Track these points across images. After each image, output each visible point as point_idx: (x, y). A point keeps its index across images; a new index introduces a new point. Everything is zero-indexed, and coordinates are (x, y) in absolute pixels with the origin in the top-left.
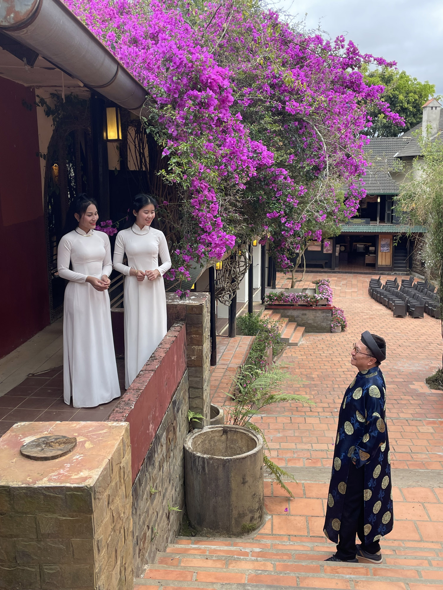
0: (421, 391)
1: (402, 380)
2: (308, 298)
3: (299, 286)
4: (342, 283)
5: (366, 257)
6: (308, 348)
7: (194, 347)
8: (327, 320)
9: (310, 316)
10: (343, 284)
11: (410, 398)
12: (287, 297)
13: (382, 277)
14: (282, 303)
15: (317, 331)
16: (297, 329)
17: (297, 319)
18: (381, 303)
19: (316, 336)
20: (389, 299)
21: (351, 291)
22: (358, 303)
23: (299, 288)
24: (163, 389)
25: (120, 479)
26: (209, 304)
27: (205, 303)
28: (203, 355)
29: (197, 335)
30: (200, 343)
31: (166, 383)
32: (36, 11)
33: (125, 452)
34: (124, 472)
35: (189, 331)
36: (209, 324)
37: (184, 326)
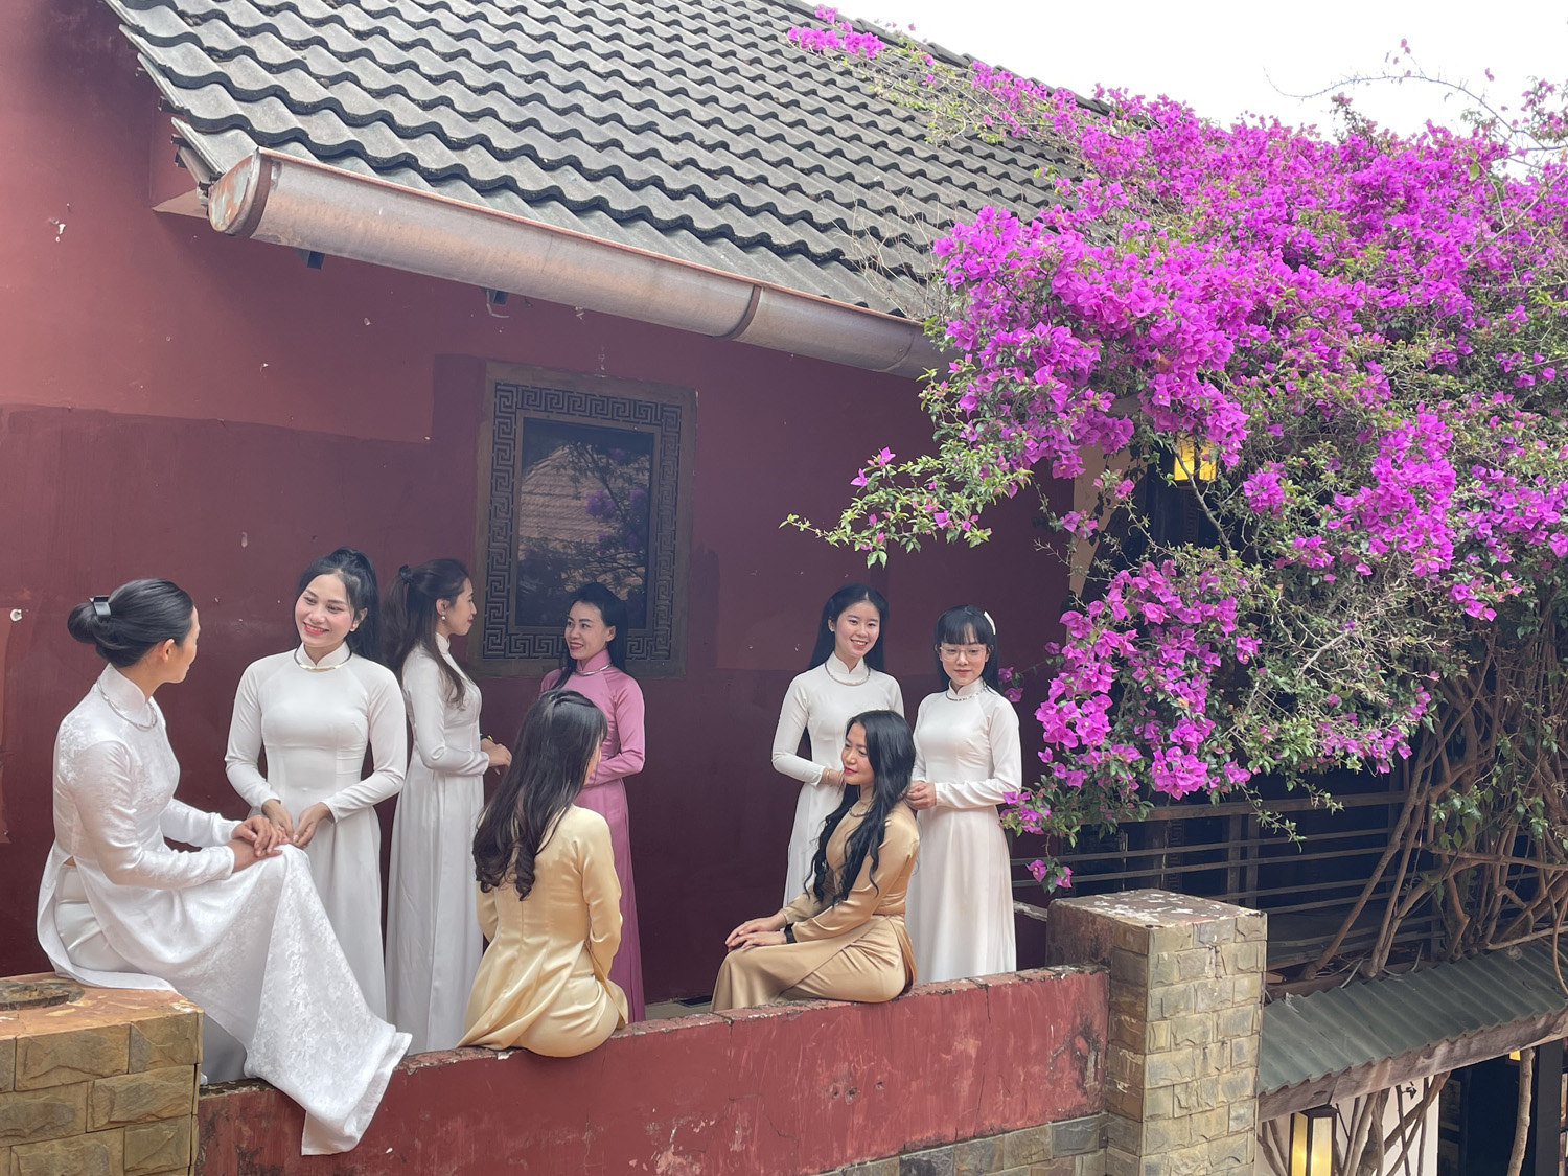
7: (1124, 1055)
24: (806, 1094)
25: (90, 1111)
26: (1245, 946)
27: (1179, 929)
28: (1147, 1086)
29: (1132, 1016)
30: (1138, 1045)
31: (841, 1086)
32: (254, 200)
33: (139, 1064)
34: (112, 1103)
35: (1114, 1000)
36: (1229, 1004)
37: (1091, 977)
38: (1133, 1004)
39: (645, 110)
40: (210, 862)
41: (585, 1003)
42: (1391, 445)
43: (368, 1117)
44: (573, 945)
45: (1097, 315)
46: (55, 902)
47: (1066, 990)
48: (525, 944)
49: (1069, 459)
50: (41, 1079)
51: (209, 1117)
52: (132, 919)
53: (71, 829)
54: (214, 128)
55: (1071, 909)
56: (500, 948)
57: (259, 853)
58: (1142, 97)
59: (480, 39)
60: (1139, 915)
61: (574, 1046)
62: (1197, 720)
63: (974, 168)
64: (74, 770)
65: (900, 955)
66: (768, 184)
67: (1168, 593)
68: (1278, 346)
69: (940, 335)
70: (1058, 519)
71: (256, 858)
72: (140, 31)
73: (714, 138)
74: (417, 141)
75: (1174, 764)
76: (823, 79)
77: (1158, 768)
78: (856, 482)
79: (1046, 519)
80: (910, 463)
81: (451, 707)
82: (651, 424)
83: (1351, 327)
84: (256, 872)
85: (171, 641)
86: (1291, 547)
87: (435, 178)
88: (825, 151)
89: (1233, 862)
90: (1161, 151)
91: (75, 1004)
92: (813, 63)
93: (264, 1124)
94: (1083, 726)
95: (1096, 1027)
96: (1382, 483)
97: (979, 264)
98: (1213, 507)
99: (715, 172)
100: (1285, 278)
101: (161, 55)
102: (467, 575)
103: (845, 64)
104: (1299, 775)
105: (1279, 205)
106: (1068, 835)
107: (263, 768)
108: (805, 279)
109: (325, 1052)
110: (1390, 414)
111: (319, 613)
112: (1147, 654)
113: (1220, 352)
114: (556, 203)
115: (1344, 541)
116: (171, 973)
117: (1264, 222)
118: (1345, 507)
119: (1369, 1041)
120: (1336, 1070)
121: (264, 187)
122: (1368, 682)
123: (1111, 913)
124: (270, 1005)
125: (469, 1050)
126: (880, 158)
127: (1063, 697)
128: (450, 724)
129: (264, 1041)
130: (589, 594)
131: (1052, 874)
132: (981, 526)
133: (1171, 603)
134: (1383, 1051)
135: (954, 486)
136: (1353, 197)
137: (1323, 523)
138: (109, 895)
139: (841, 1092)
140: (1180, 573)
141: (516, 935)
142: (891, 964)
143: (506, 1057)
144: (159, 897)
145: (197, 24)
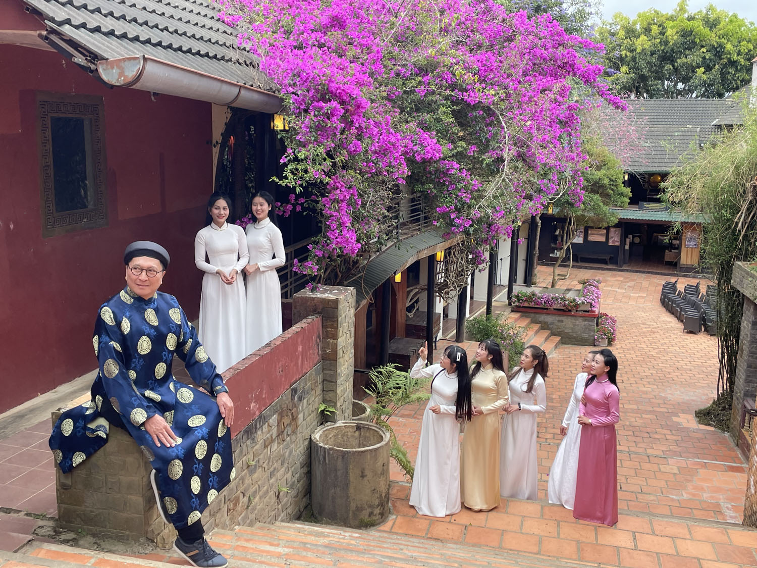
0: (685, 425)
1: (665, 410)
2: (566, 301)
3: (561, 285)
4: (629, 284)
5: (666, 254)
6: (558, 363)
7: (329, 341)
8: (590, 330)
9: (568, 323)
10: (628, 286)
11: (669, 432)
12: (539, 298)
13: (681, 280)
14: (532, 305)
15: (576, 343)
16: (550, 338)
17: (551, 326)
18: (673, 314)
19: (573, 349)
20: (681, 309)
21: (637, 295)
22: (643, 311)
23: (562, 288)
24: (275, 374)
26: (353, 299)
28: (338, 349)
29: (332, 328)
30: (335, 337)
32: (139, 75)
35: (325, 324)
37: (319, 319)
38: (332, 325)
47: (316, 324)
55: (303, 297)
95: (320, 334)
139: (281, 372)
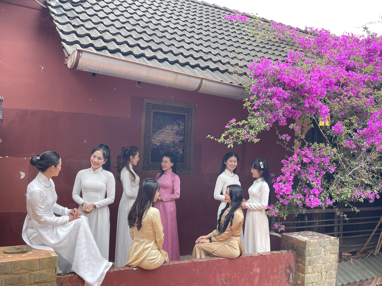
7: (300, 274)
24: (214, 281)
25: (30, 279)
26: (333, 247)
27: (314, 242)
28: (305, 282)
29: (302, 264)
30: (303, 272)
31: (223, 279)
32: (76, 60)
33: (42, 268)
34: (35, 277)
35: (297, 260)
36: (329, 262)
37: (290, 253)
38: (302, 261)
39: (183, 36)
40: (63, 219)
41: (154, 256)
42: (373, 117)
43: (101, 283)
44: (152, 242)
45: (289, 85)
46: (27, 228)
47: (284, 257)
48: (140, 241)
49: (283, 121)
50: (18, 271)
51: (61, 281)
52: (44, 233)
53: (30, 211)
54: (71, 44)
55: (287, 236)
56: (134, 242)
57: (75, 217)
58: (318, 29)
59: (143, 21)
60: (304, 238)
61: (152, 267)
62: (318, 188)
63: (268, 48)
64: (30, 197)
65: (238, 247)
66: (211, 53)
67: (310, 154)
68: (343, 91)
69: (249, 90)
70: (281, 136)
71: (74, 219)
72: (57, 22)
73: (199, 43)
74: (122, 45)
75: (311, 199)
76: (231, 27)
77: (307, 200)
78: (226, 127)
79: (278, 136)
80: (240, 122)
81: (132, 182)
82: (185, 113)
83: (363, 86)
84: (74, 222)
85: (54, 166)
86: (345, 143)
87: (125, 54)
88: (229, 45)
89: (336, 224)
90: (319, 42)
91: (29, 253)
92: (230, 24)
93: (75, 283)
94: (284, 189)
95: (292, 266)
96: (370, 127)
97: (259, 72)
98: (325, 133)
99: (198, 51)
100: (344, 74)
101: (60, 27)
102: (138, 151)
103: (238, 23)
104: (349, 202)
105: (346, 55)
106: (284, 217)
107: (81, 196)
108: (217, 77)
109: (90, 266)
110: (373, 109)
111: (96, 160)
112: (305, 171)
113: (323, 93)
114: (155, 59)
115: (359, 142)
116: (53, 246)
117: (342, 60)
118: (360, 133)
119: (374, 272)
120: (363, 279)
121: (78, 57)
122: (366, 179)
123: (297, 237)
124: (77, 255)
125: (127, 267)
126: (243, 46)
127: (281, 181)
128: (132, 186)
129: (75, 263)
130: (167, 155)
131: (279, 227)
132: (257, 138)
133: (311, 158)
134: (377, 275)
135: (251, 128)
136: (367, 53)
137: (354, 137)
138: (38, 227)
139: (223, 281)
140: (314, 150)
141: (138, 239)
142: (236, 249)
143: (135, 269)
144: (51, 228)
145: (72, 19)
